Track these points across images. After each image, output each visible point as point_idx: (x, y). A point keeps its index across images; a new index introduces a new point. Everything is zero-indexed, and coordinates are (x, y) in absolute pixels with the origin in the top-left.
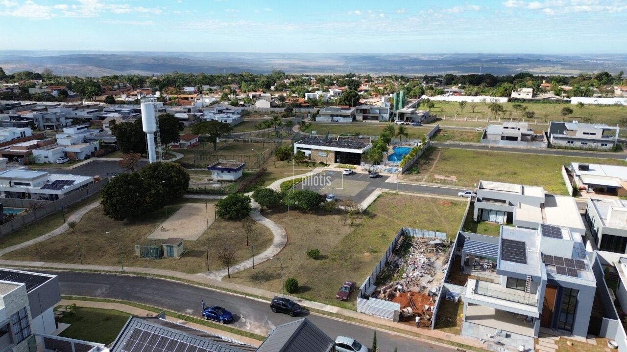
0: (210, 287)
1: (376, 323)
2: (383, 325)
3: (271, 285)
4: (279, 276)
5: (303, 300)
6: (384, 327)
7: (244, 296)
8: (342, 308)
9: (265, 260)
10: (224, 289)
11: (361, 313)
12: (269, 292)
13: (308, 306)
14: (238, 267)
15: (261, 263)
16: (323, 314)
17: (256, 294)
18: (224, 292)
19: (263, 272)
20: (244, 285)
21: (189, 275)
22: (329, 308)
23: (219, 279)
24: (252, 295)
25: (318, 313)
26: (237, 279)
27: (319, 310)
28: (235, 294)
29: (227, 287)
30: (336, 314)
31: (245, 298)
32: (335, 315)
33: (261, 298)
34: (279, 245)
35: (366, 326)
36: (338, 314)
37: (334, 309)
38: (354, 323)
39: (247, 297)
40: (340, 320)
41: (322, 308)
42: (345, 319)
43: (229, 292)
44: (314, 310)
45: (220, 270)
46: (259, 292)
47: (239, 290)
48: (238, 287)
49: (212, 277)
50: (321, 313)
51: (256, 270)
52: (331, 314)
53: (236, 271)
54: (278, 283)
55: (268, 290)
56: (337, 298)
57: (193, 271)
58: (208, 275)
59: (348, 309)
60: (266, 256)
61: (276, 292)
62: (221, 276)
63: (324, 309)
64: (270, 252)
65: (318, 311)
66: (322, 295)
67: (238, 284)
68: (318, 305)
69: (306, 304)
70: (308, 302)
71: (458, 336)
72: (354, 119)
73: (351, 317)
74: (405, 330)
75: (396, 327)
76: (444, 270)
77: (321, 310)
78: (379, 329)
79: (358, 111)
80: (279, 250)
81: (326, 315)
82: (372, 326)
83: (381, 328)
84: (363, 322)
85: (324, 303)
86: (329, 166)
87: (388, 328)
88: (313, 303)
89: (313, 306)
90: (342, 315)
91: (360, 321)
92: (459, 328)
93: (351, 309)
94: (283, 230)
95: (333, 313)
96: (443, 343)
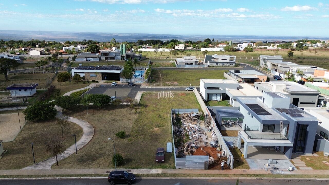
0: (42, 176)
1: (194, 174)
3: (99, 164)
4: (101, 155)
5: (132, 170)
6: (201, 175)
7: (79, 177)
8: (164, 168)
9: (83, 146)
10: (57, 176)
11: (179, 169)
12: (99, 169)
13: (138, 173)
14: (62, 155)
15: (81, 149)
16: (153, 176)
17: (89, 173)
18: (58, 178)
19: (86, 155)
20: (74, 168)
21: (17, 170)
22: (154, 171)
23: (49, 168)
24: (85, 175)
25: (148, 176)
26: (66, 165)
27: (148, 174)
28: (69, 178)
29: (59, 173)
30: (162, 174)
31: (80, 179)
32: (162, 175)
33: (95, 175)
34: (89, 134)
35: (188, 178)
36: (164, 174)
37: (159, 171)
38: (179, 178)
39: (82, 177)
41: (149, 172)
42: (171, 176)
43: (63, 177)
44: (143, 175)
45: (46, 160)
46: (91, 171)
47: (72, 174)
48: (70, 171)
49: (40, 167)
50: (150, 176)
51: (80, 155)
52: (158, 175)
53: (62, 158)
54: (103, 161)
55: (98, 168)
56: (157, 162)
57: (19, 167)
58: (35, 167)
59: (168, 168)
60: (83, 142)
61: (105, 168)
62: (49, 165)
63: (151, 172)
64: (84, 139)
65: (148, 175)
66: (144, 162)
67: (69, 168)
68: (145, 171)
69: (135, 172)
70: (135, 170)
71: (250, 170)
72: (100, 59)
73: (175, 174)
74: (217, 174)
75: (209, 173)
76: (210, 130)
77: (150, 174)
78: (199, 178)
79: (102, 54)
80: (92, 137)
81: (155, 176)
82: (193, 176)
83: (200, 176)
84: (185, 175)
85: (149, 168)
86: (99, 82)
87: (205, 175)
88: (141, 170)
89: (142, 172)
90: (167, 174)
91: (183, 175)
92: (247, 164)
93: (171, 168)
94: (88, 123)
95: (160, 174)
96: (245, 177)
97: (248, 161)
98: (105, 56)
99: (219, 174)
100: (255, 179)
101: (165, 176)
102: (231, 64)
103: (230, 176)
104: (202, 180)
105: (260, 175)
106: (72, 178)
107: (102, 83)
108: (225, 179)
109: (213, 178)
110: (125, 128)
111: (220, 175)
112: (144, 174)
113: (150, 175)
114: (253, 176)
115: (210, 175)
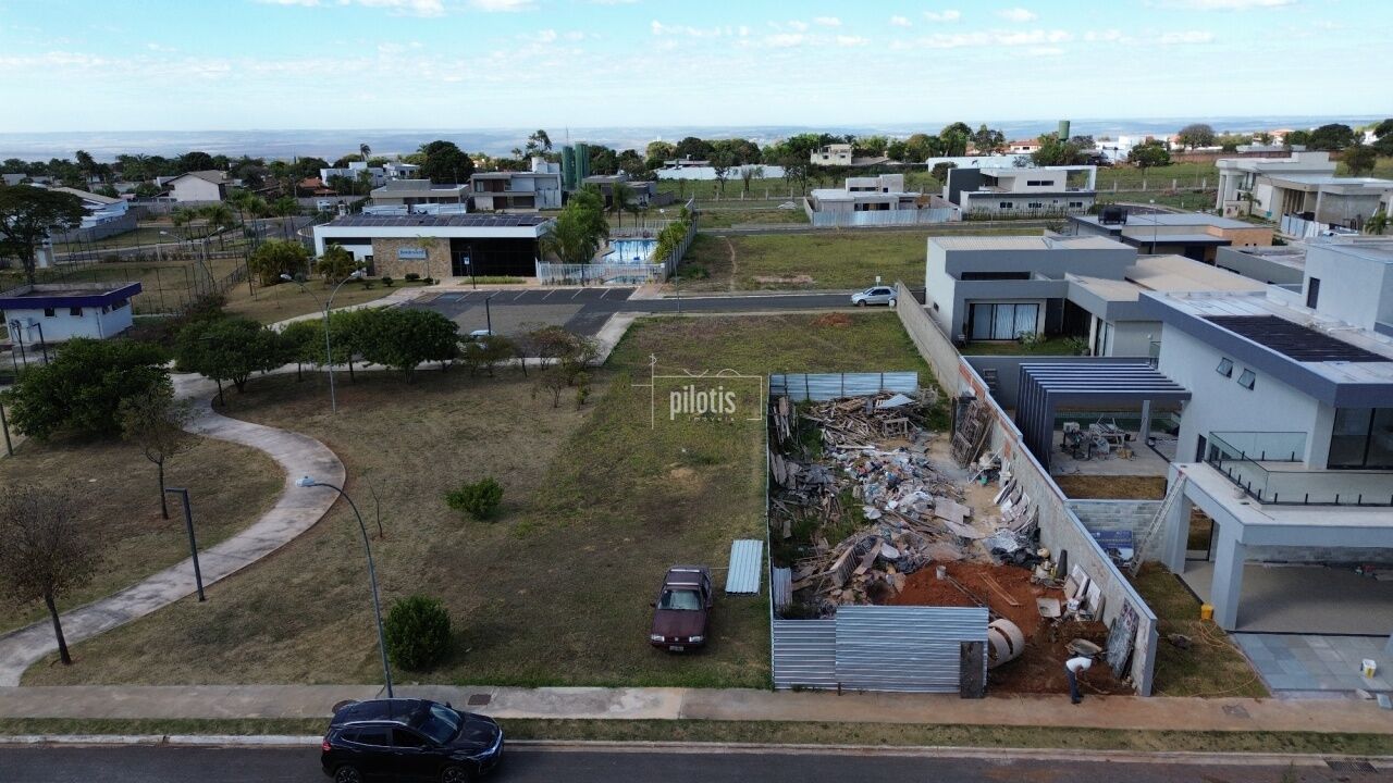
1: (895, 726)
2: (932, 728)
3: (309, 657)
4: (341, 607)
5: (494, 692)
6: (939, 735)
7: (157, 738)
8: (699, 685)
9: (256, 557)
10: (32, 725)
11: (798, 689)
12: (299, 689)
13: (531, 715)
14: (116, 605)
15: (237, 573)
16: (622, 737)
17: (226, 713)
18: (32, 739)
19: (256, 605)
20: (153, 683)
22: (633, 703)
23: (9, 679)
24: (203, 726)
25: (590, 736)
26: (113, 662)
27: (589, 722)
28: (99, 739)
29: (55, 711)
30: (683, 723)
31: (164, 750)
32: (680, 730)
33: (258, 727)
34: (314, 497)
35: (853, 749)
36: (695, 721)
37: (668, 703)
38: (791, 749)
39: (175, 739)
40: (720, 748)
41: (602, 707)
42: (741, 737)
43: (65, 732)
44: (562, 727)
45: (12, 635)
46: (245, 700)
47: (127, 714)
48: (121, 700)
50: (606, 736)
51: (218, 605)
52: (655, 729)
53: (110, 623)
54: (341, 639)
55: (296, 679)
56: (657, 645)
59: (724, 686)
60: (262, 540)
61: (340, 682)
62: (20, 663)
63: (614, 712)
64: (277, 525)
65: (588, 729)
66: (578, 647)
67: (122, 680)
68: (576, 699)
69: (515, 707)
70: (519, 695)
71: (1267, 701)
72: (471, 207)
73: (763, 723)
74: (1044, 728)
75: (991, 719)
76: (984, 479)
77: (604, 721)
78: (928, 751)
79: (480, 186)
80: (320, 512)
81: (635, 738)
82: (884, 741)
83: (930, 742)
84: (831, 733)
85: (604, 685)
86: (438, 283)
87: (965, 734)
88: (550, 694)
89: (554, 710)
90: (715, 722)
91: (816, 731)
92: (1241, 667)
93: (744, 686)
94: (322, 448)
95: (670, 722)
96: (1247, 749)
97: (1249, 645)
98: (494, 191)
99: (1063, 729)
100: (1317, 767)
101: (697, 737)
102: (1072, 205)
103: (1135, 739)
104: (949, 764)
105: (1350, 737)
106: (115, 739)
107: (452, 285)
108: (1103, 759)
109: (1023, 753)
110: (513, 468)
111: (1068, 736)
112: (565, 721)
113: (607, 728)
114: (1299, 741)
115: (998, 735)
